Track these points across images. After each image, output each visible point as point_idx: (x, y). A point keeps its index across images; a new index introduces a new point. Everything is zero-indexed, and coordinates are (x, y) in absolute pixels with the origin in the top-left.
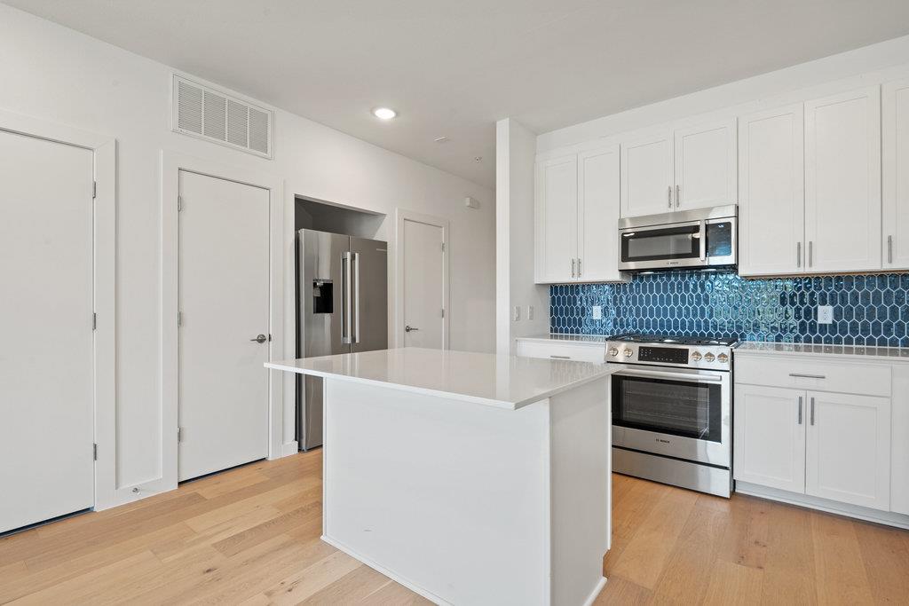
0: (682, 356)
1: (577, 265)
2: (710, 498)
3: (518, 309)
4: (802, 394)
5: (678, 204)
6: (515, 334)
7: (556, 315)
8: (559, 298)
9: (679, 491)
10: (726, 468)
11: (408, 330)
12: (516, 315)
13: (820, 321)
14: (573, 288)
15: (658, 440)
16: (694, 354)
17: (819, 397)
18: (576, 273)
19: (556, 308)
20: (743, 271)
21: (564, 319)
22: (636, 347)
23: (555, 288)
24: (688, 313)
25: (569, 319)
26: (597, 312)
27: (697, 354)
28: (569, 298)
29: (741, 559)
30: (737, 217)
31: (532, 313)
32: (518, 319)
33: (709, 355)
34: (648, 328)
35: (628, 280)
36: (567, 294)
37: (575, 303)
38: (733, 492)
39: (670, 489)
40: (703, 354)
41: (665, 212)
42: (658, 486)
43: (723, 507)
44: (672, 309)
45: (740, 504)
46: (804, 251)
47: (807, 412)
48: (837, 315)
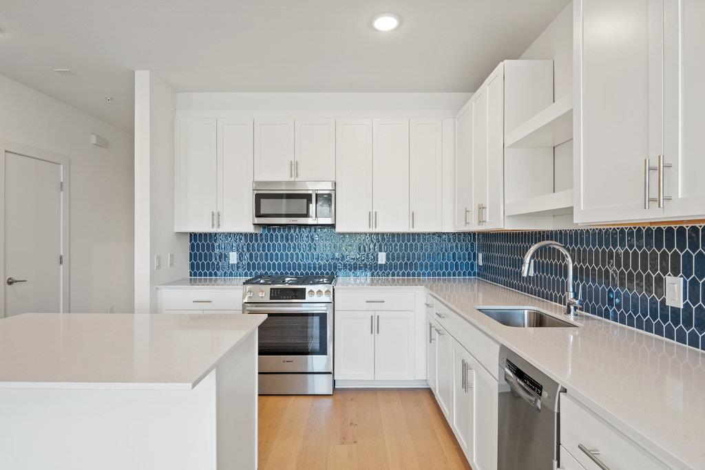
0: (300, 294)
1: (216, 217)
2: (320, 397)
3: (159, 258)
4: (373, 313)
5: (297, 175)
6: (155, 282)
7: (195, 260)
8: (198, 245)
9: (299, 398)
10: (330, 373)
11: (10, 282)
12: (156, 264)
13: (380, 262)
14: (211, 237)
15: (284, 362)
16: (309, 292)
17: (382, 314)
18: (216, 224)
19: (195, 254)
20: (339, 229)
21: (203, 264)
22: (267, 288)
23: (193, 236)
24: (303, 258)
25: (208, 264)
26: (233, 258)
27: (311, 291)
28: (208, 244)
29: (344, 441)
30: (335, 190)
31: (172, 260)
32: (158, 267)
33: (320, 291)
34: (274, 270)
35: (259, 231)
36: (206, 241)
37: (213, 250)
38: (334, 388)
39: (293, 398)
40: (315, 291)
41: (288, 180)
42: (284, 398)
43: (328, 402)
44: (292, 254)
45: (339, 397)
46: (372, 217)
47: (375, 326)
48: (388, 258)
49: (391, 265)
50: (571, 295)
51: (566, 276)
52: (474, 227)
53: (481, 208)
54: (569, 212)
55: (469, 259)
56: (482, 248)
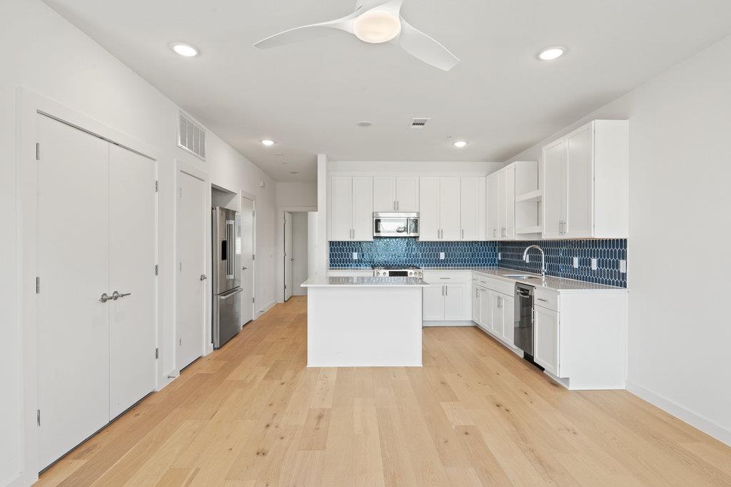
1: (352, 233)
4: (444, 285)
5: (398, 209)
7: (333, 257)
8: (334, 248)
11: (243, 269)
13: (441, 259)
14: (343, 243)
17: (448, 285)
18: (352, 237)
19: (333, 254)
20: (420, 239)
21: (337, 259)
22: (387, 271)
23: (332, 243)
25: (340, 260)
26: (355, 256)
27: (411, 273)
28: (340, 248)
30: (419, 217)
33: (416, 273)
36: (339, 246)
37: (344, 251)
40: (413, 273)
46: (440, 232)
47: (445, 291)
48: (446, 256)
49: (447, 259)
50: (543, 268)
51: (541, 260)
52: (499, 238)
53: (503, 229)
54: (540, 234)
55: (493, 256)
56: (500, 250)
